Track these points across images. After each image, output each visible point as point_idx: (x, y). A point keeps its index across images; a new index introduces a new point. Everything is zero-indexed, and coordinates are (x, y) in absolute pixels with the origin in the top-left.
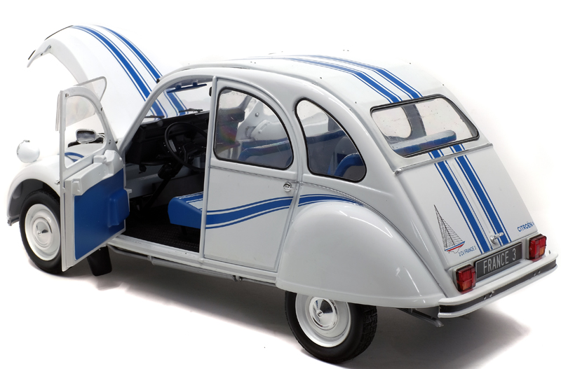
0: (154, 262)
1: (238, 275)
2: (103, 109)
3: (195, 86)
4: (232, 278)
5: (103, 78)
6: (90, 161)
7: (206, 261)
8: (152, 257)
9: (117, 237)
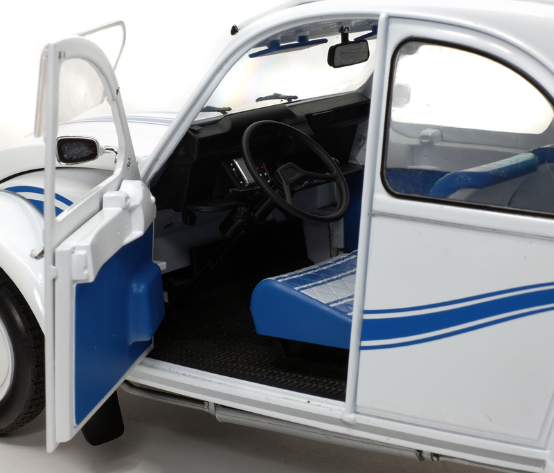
0: (221, 416)
1: (428, 449)
2: (120, 90)
3: (304, 43)
4: (412, 455)
5: (121, 23)
6: (97, 206)
7: (362, 420)
8: (216, 405)
9: (141, 364)
